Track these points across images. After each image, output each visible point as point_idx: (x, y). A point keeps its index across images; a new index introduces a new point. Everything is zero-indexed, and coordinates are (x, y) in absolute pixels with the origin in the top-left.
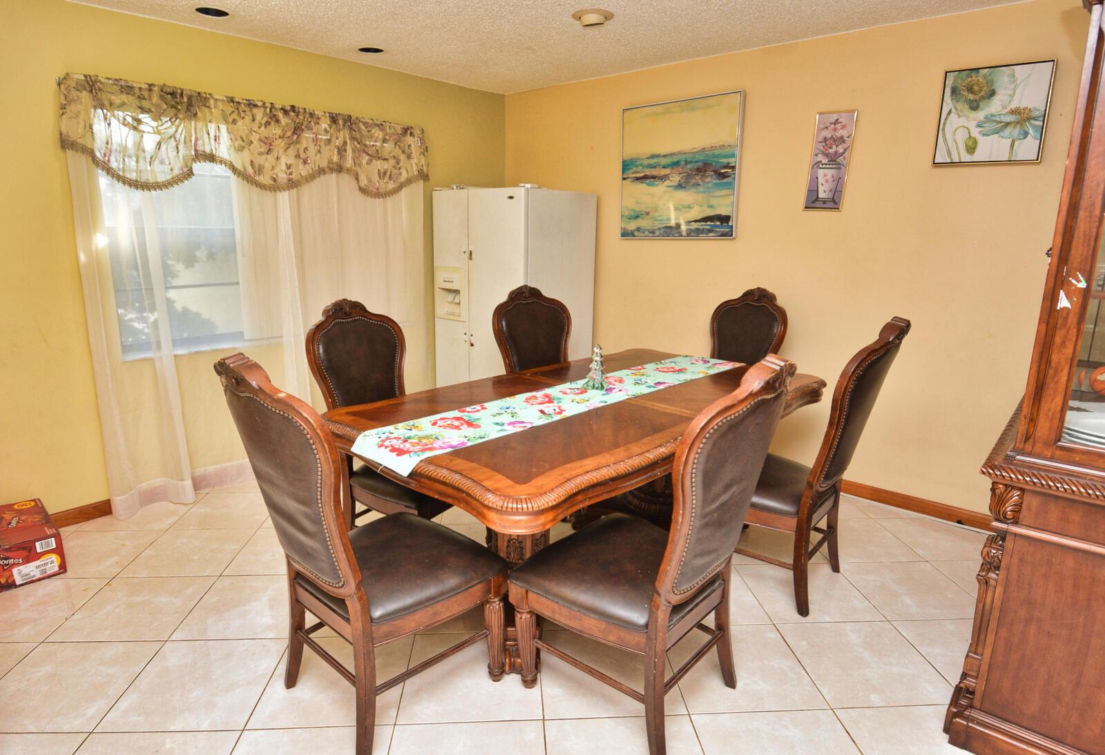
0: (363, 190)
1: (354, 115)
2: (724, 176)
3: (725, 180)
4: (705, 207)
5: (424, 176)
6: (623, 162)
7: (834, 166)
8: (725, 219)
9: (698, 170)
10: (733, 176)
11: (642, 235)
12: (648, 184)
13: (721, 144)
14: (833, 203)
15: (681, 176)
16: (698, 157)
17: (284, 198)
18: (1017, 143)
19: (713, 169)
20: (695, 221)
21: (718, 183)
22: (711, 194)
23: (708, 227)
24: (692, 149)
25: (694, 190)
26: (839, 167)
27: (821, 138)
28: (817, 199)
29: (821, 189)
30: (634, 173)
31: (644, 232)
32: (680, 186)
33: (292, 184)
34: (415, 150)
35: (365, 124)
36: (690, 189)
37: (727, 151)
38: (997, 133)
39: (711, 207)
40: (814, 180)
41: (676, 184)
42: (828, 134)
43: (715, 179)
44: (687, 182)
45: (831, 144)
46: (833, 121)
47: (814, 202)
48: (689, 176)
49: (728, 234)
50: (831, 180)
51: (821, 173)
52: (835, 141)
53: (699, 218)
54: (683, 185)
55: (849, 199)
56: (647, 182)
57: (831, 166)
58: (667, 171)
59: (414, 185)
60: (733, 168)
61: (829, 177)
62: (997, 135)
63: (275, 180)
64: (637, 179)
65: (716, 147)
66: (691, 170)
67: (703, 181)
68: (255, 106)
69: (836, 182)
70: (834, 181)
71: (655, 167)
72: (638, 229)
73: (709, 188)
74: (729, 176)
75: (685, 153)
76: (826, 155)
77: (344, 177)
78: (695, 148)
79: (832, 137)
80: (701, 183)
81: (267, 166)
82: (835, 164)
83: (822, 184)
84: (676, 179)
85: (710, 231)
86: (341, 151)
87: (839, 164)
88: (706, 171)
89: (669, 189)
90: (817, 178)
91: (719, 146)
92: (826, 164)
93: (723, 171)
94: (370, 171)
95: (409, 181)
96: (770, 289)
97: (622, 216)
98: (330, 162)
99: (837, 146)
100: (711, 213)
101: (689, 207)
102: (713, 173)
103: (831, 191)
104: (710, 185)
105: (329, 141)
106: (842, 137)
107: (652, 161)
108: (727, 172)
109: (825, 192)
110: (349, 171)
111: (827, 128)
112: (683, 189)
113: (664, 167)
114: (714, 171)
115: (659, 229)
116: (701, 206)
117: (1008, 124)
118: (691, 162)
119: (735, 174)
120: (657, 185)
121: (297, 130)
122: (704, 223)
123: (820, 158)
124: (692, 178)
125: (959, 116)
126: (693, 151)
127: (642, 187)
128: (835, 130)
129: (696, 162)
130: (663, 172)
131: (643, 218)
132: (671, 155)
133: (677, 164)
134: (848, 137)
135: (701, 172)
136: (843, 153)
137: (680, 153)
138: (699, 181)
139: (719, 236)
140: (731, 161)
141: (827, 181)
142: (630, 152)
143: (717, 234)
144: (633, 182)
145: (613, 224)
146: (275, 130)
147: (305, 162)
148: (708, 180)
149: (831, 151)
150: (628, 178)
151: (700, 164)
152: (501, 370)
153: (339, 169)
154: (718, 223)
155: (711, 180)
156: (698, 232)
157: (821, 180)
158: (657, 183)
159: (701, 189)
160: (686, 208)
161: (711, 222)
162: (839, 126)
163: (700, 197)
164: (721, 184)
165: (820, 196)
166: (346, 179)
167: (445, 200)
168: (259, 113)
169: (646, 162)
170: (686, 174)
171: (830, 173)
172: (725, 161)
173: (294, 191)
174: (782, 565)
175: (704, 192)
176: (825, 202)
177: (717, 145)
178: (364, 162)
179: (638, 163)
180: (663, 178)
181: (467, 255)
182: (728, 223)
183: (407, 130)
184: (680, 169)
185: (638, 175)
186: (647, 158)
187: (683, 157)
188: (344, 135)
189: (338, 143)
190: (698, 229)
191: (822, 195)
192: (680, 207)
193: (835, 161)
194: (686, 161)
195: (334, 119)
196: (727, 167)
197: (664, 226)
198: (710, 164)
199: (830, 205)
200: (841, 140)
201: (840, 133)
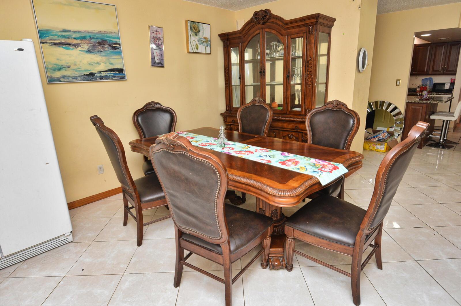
3: (116, 50)
4: (108, 64)
6: (39, 31)
7: (159, 49)
8: (121, 71)
9: (99, 43)
10: (120, 49)
11: (67, 80)
12: (64, 48)
13: (110, 31)
15: (89, 45)
16: (97, 36)
18: (206, 47)
19: (108, 44)
20: (104, 71)
21: (112, 52)
22: (111, 57)
23: (112, 75)
24: (93, 31)
25: (99, 54)
26: (161, 50)
27: (152, 37)
28: (155, 63)
29: (156, 58)
30: (50, 40)
31: (68, 79)
32: (89, 51)
38: (202, 44)
39: (111, 64)
40: (153, 55)
41: (86, 50)
42: (154, 35)
43: (111, 49)
45: (156, 40)
46: (155, 30)
47: (155, 64)
48: (94, 46)
49: (123, 78)
50: (159, 55)
51: (154, 51)
52: (157, 39)
54: (92, 51)
55: (167, 63)
56: (64, 47)
57: (157, 49)
61: (158, 53)
62: (202, 45)
64: (55, 44)
65: (107, 32)
66: (94, 42)
67: (104, 50)
69: (161, 56)
70: (160, 55)
71: (68, 38)
73: (108, 54)
74: (118, 49)
75: (89, 32)
78: (94, 31)
79: (156, 37)
80: (103, 51)
83: (156, 57)
84: (86, 47)
85: (114, 77)
87: (160, 48)
88: (104, 44)
89: (82, 52)
90: (154, 53)
91: (109, 32)
93: (114, 45)
99: (158, 41)
101: (98, 63)
102: (109, 46)
103: (159, 59)
104: (108, 52)
106: (160, 38)
107: (64, 34)
108: (116, 46)
109: (157, 59)
111: (154, 32)
112: (91, 53)
113: (75, 39)
115: (80, 76)
116: (106, 63)
117: (204, 42)
118: (93, 38)
119: (121, 48)
120: (73, 49)
122: (109, 73)
123: (154, 45)
124: (97, 48)
125: (193, 37)
128: (157, 34)
129: (97, 38)
130: (75, 42)
131: (65, 70)
132: (79, 32)
133: (84, 38)
134: (162, 38)
135: (101, 44)
136: (161, 44)
138: (101, 49)
139: (119, 79)
140: (117, 40)
141: (157, 55)
143: (118, 78)
144: (51, 45)
148: (107, 49)
149: (156, 43)
150: (47, 43)
151: (100, 40)
154: (117, 73)
155: (108, 49)
156: (107, 77)
157: (155, 55)
158: (72, 48)
159: (103, 54)
160: (96, 64)
161: (113, 72)
162: (158, 33)
163: (104, 59)
164: (114, 52)
165: (156, 61)
169: (60, 34)
170: (92, 45)
172: (114, 40)
175: (106, 56)
176: (158, 64)
177: (108, 31)
179: (53, 33)
180: (76, 45)
182: (123, 72)
184: (87, 41)
185: (55, 42)
186: (60, 31)
190: (106, 76)
191: (157, 61)
192: (92, 64)
193: (158, 47)
194: (90, 37)
196: (115, 43)
197: (83, 74)
198: (106, 41)
199: (160, 65)
200: (159, 39)
201: (159, 36)
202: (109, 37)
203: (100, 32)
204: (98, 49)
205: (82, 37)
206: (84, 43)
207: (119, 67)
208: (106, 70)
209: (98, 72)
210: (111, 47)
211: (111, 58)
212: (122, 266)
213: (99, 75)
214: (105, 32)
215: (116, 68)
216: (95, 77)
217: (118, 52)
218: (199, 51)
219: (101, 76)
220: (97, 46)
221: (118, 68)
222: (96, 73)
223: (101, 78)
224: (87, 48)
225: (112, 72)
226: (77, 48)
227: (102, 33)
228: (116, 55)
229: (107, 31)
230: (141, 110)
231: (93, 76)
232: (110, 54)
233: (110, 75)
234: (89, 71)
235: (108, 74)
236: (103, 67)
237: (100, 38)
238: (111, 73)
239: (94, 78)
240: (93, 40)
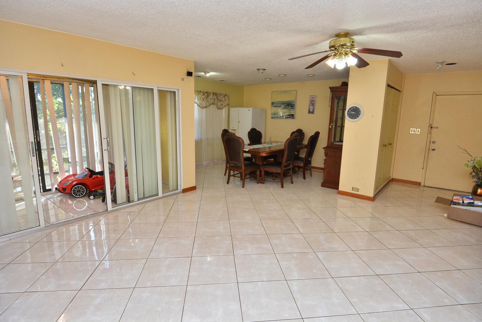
0: (218, 108)
1: (217, 93)
2: (292, 107)
4: (289, 113)
5: (228, 105)
6: (272, 103)
8: (293, 115)
14: (313, 113)
17: (204, 110)
26: (314, 106)
27: (310, 100)
28: (310, 112)
29: (311, 110)
32: (284, 108)
33: (206, 107)
34: (227, 100)
35: (219, 94)
37: (293, 102)
39: (290, 113)
40: (309, 108)
42: (312, 99)
44: (285, 107)
45: (312, 101)
46: (313, 97)
49: (294, 118)
51: (311, 107)
55: (315, 112)
58: (281, 105)
59: (226, 107)
60: (294, 105)
63: (203, 106)
68: (201, 92)
69: (313, 109)
72: (275, 117)
76: (311, 103)
77: (215, 105)
81: (203, 103)
84: (283, 107)
85: (290, 117)
86: (215, 100)
94: (219, 104)
95: (225, 106)
96: (302, 129)
97: (272, 114)
98: (212, 102)
100: (290, 114)
101: (286, 112)
105: (213, 98)
110: (215, 104)
121: (208, 96)
123: (310, 104)
127: (276, 108)
130: (280, 105)
132: (282, 102)
133: (283, 104)
136: (314, 103)
137: (284, 101)
140: (294, 103)
142: (273, 101)
145: (269, 116)
146: (204, 97)
147: (208, 102)
151: (288, 104)
152: (249, 143)
153: (213, 104)
155: (290, 107)
156: (287, 118)
157: (311, 108)
163: (288, 111)
166: (215, 106)
167: (232, 110)
168: (201, 93)
171: (312, 107)
172: (293, 104)
173: (206, 108)
174: (301, 172)
177: (291, 100)
178: (218, 102)
180: (280, 106)
181: (238, 122)
183: (226, 95)
187: (284, 102)
188: (215, 97)
189: (214, 99)
191: (311, 111)
195: (213, 94)
196: (293, 105)
198: (290, 104)
200: (314, 101)
201: (314, 100)
230: (294, 132)
240: (286, 104)
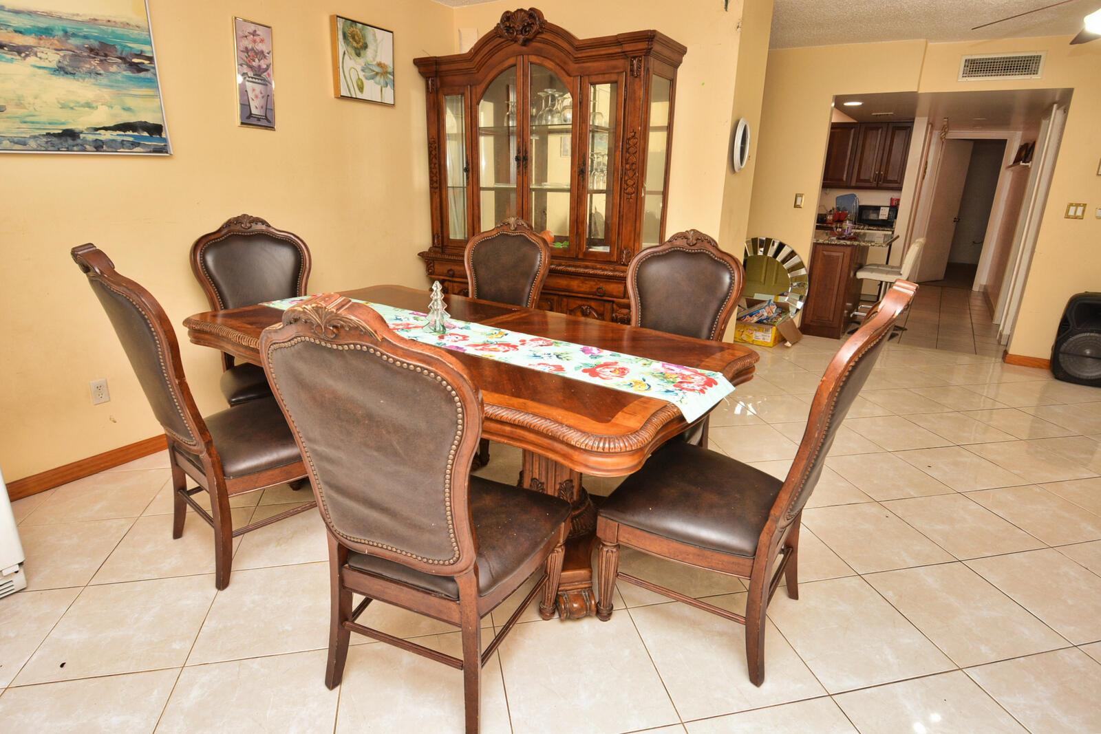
3: (142, 75)
4: (117, 109)
7: (260, 81)
8: (156, 130)
9: (91, 50)
10: (152, 70)
13: (124, 20)
14: (267, 122)
15: (62, 53)
16: (86, 30)
18: (383, 89)
19: (119, 55)
20: (106, 129)
21: (130, 77)
22: (125, 92)
23: (131, 139)
24: (73, 15)
25: (93, 80)
26: (266, 83)
27: (243, 47)
28: (250, 115)
29: (253, 104)
32: (61, 70)
36: (84, 79)
38: (373, 79)
39: (128, 109)
40: (246, 95)
41: (54, 65)
42: (247, 43)
43: (125, 70)
45: (253, 56)
46: (251, 31)
47: (248, 119)
48: (76, 57)
49: (162, 150)
50: (260, 96)
51: (251, 86)
52: (256, 54)
53: (112, 124)
54: (70, 69)
55: (281, 117)
57: (257, 81)
61: (257, 92)
62: (373, 81)
66: (78, 47)
67: (106, 70)
69: (266, 98)
70: (263, 97)
73: (117, 81)
74: (147, 70)
75: (60, 18)
76: (251, 67)
78: (78, 15)
79: (253, 49)
80: (102, 72)
82: (261, 80)
83: (253, 100)
84: (53, 58)
85: (135, 144)
87: (264, 80)
88: (106, 55)
89: (41, 71)
90: (246, 91)
91: (122, 23)
92: (252, 78)
93: (136, 60)
99: (259, 60)
100: (132, 119)
101: (88, 105)
102: (120, 61)
103: (262, 107)
104: (119, 77)
106: (262, 52)
108: (143, 63)
109: (256, 108)
111: (246, 37)
112: (69, 76)
114: (120, 58)
115: (34, 137)
117: (377, 73)
118: (74, 35)
119: (154, 68)
120: (11, 61)
122: (122, 133)
123: (247, 69)
124: (85, 63)
125: (351, 59)
126: (75, 18)
128: (255, 41)
129: (86, 37)
130: (20, 40)
132: (30, 13)
134: (268, 53)
135: (97, 54)
136: (266, 70)
137: (48, 15)
138: (99, 68)
139: (150, 152)
140: (146, 48)
141: (257, 97)
143: (149, 150)
148: (114, 69)
149: (254, 64)
151: (95, 44)
154: (146, 134)
155: (118, 71)
156: (113, 146)
157: (251, 95)
158: (9, 57)
160: (83, 106)
161: (133, 132)
162: (257, 38)
163: (106, 94)
164: (135, 78)
165: (253, 112)
170: (71, 53)
171: (258, 87)
172: (137, 47)
175: (111, 86)
176: (259, 120)
180: (19, 50)
182: (160, 135)
184: (56, 42)
191: (254, 111)
192: (72, 105)
193: (260, 76)
196: (140, 55)
197: (44, 132)
199: (264, 123)
200: (261, 55)
201: (260, 47)
202: (121, 37)
203: (96, 20)
204: (89, 66)
205: (39, 28)
206: (48, 45)
207: (151, 119)
208: (112, 125)
209: (88, 128)
210: (127, 65)
211: (125, 95)
212: (176, 646)
213: (91, 137)
214: (109, 21)
215: (141, 122)
216: (79, 141)
217: (145, 80)
218: (365, 95)
219: (97, 140)
220: (84, 57)
221: (146, 122)
222: (82, 133)
223: (99, 146)
224: (57, 60)
225: (130, 133)
226: (24, 58)
227: (100, 22)
228: (141, 87)
229: (113, 19)
230: (213, 237)
231: (74, 140)
232: (123, 82)
233: (123, 141)
234: (63, 124)
235: (118, 135)
236: (103, 116)
237: (96, 38)
238: (128, 133)
239: (77, 145)
240: (73, 42)
